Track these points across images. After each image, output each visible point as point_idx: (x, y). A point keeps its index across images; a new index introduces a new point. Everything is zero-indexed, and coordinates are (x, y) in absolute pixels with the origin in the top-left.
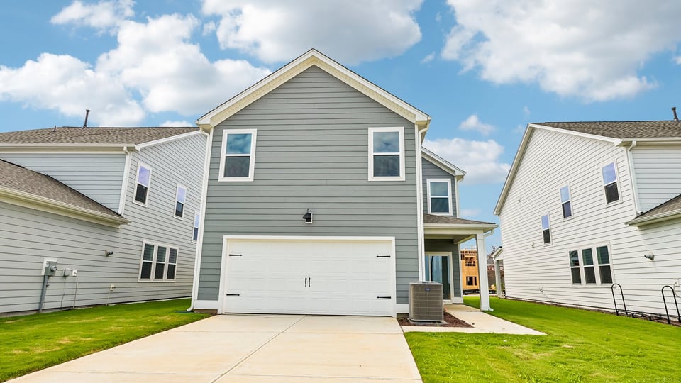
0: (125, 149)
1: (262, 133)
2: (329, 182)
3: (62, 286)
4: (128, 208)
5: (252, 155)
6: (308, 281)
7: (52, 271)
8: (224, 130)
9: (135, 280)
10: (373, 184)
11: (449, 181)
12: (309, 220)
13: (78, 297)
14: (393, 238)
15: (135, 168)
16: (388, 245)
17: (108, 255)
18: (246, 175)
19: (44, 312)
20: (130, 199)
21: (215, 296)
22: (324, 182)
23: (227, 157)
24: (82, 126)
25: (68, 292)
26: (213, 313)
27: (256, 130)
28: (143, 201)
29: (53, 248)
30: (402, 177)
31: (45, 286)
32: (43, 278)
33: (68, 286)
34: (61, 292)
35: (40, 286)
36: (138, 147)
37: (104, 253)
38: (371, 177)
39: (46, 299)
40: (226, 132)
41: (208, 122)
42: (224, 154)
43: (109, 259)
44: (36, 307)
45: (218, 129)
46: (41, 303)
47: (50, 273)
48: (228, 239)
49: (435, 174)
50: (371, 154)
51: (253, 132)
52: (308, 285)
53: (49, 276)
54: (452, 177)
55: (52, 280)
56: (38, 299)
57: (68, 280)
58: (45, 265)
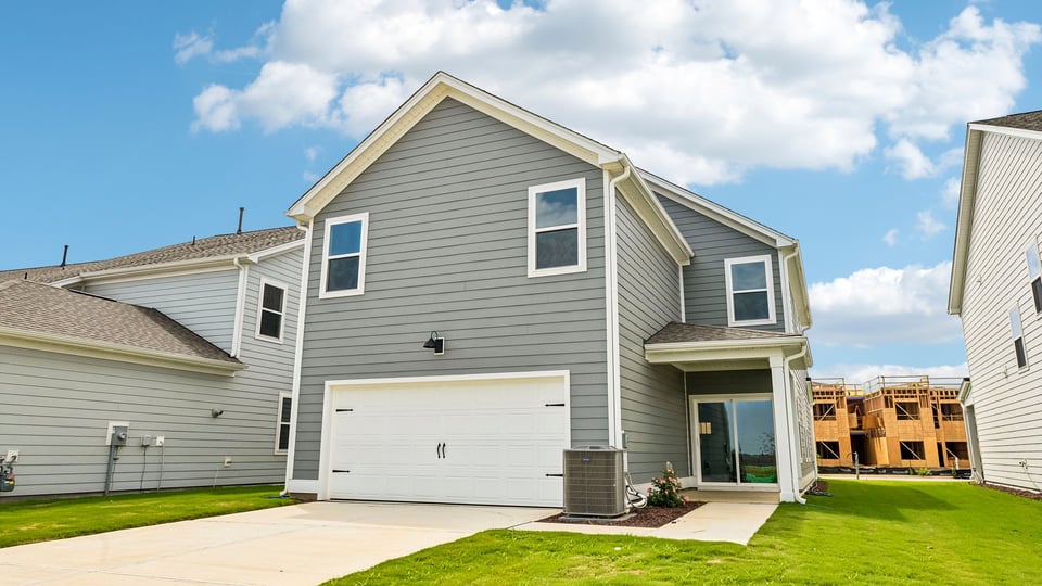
0: (236, 261)
1: (378, 217)
2: (470, 286)
3: (140, 459)
4: (246, 347)
5: (362, 254)
6: (441, 448)
7: (120, 439)
8: (327, 220)
9: (269, 452)
10: (537, 281)
11: (767, 259)
12: (439, 350)
13: (165, 476)
14: (566, 373)
15: (255, 288)
16: (559, 384)
17: (216, 415)
18: (354, 286)
19: (112, 494)
20: (250, 334)
21: (313, 473)
22: (461, 287)
23: (330, 261)
24: (235, 232)
25: (148, 468)
26: (310, 498)
27: (367, 214)
28: (276, 335)
29: (122, 407)
30: (582, 265)
31: (113, 459)
32: (108, 449)
33: (148, 459)
34: (140, 468)
35: (105, 460)
36: (254, 258)
37: (209, 414)
38: (533, 271)
39: (116, 477)
40: (330, 222)
41: (302, 212)
42: (326, 257)
43: (217, 421)
44: (101, 487)
45: (319, 220)
46: (107, 482)
47: (118, 443)
48: (332, 387)
49: (732, 249)
50: (532, 230)
51: (363, 218)
52: (441, 455)
53: (117, 446)
54: (774, 252)
55: (123, 451)
56: (102, 478)
57: (149, 451)
58: (111, 431)
